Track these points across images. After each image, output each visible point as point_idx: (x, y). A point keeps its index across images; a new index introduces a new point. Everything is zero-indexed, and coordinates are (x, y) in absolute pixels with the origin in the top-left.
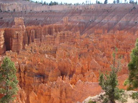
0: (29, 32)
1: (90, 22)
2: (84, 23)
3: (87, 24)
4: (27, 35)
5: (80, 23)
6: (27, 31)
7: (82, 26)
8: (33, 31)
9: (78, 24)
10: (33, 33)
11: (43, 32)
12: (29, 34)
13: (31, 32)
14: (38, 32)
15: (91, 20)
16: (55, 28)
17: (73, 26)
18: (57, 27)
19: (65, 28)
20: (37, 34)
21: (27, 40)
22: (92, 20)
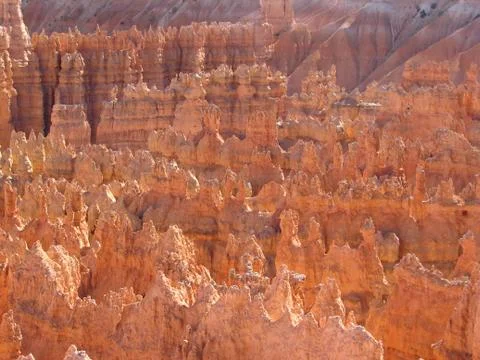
0: (53, 63)
1: (423, 14)
2: (386, 20)
3: (403, 28)
4: (38, 80)
5: (361, 19)
6: (40, 61)
7: (373, 39)
8: (73, 61)
9: (346, 25)
10: (72, 69)
11: (136, 67)
12: (51, 79)
13: (63, 65)
14: (105, 68)
15: (425, 7)
16: (209, 49)
17: (317, 40)
18: (220, 40)
19: (270, 49)
20: (100, 79)
21: (39, 112)
22: (434, 6)
